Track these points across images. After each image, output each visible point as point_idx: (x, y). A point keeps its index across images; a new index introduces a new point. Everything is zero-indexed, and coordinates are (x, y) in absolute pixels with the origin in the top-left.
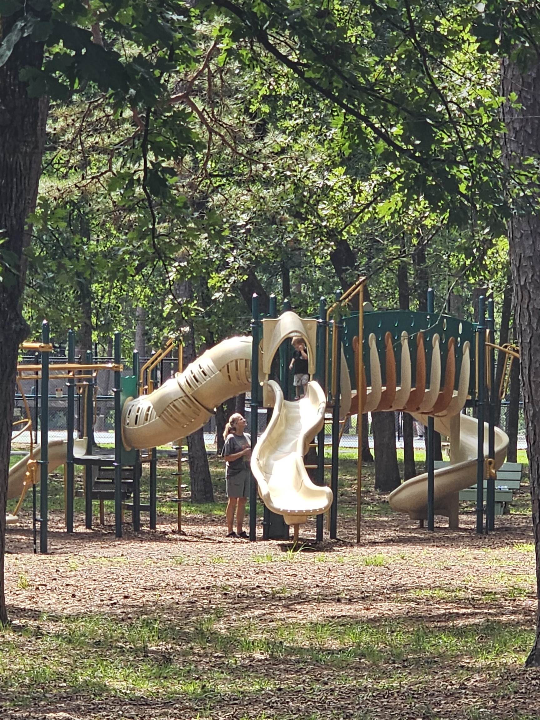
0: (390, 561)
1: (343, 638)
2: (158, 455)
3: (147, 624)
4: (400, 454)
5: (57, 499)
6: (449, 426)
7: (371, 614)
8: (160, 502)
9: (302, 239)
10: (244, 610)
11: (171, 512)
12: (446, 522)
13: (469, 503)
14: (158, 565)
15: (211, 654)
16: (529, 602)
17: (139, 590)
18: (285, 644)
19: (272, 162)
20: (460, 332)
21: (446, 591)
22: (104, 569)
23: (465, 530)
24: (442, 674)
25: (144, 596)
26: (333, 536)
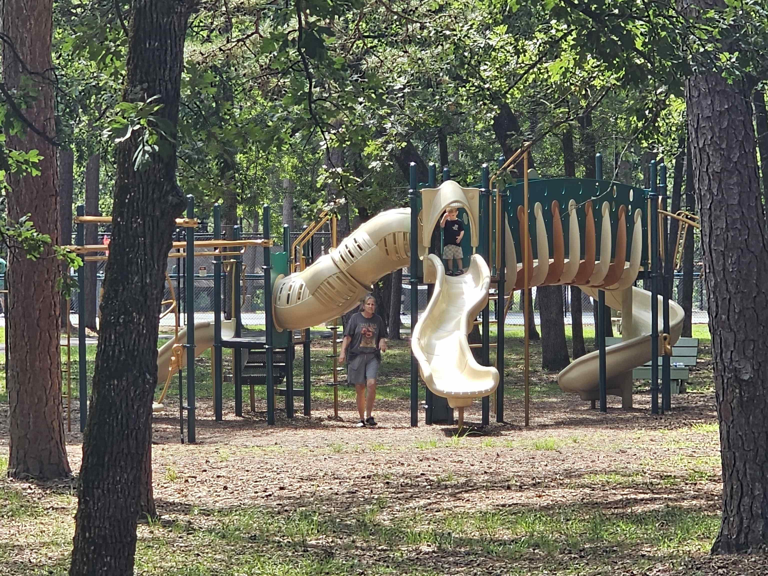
0: (562, 445)
1: (516, 528)
2: (311, 336)
3: (305, 516)
4: (569, 331)
5: (204, 385)
6: (620, 300)
7: (543, 502)
8: (313, 386)
9: (463, 102)
10: (408, 499)
11: (326, 397)
12: (619, 402)
13: (643, 382)
14: (315, 453)
15: (375, 547)
16: (711, 486)
17: (295, 480)
18: (453, 535)
19: (429, 20)
20: (631, 200)
21: (622, 476)
22: (257, 459)
23: (640, 410)
24: (622, 564)
25: (301, 487)
26: (500, 418)
